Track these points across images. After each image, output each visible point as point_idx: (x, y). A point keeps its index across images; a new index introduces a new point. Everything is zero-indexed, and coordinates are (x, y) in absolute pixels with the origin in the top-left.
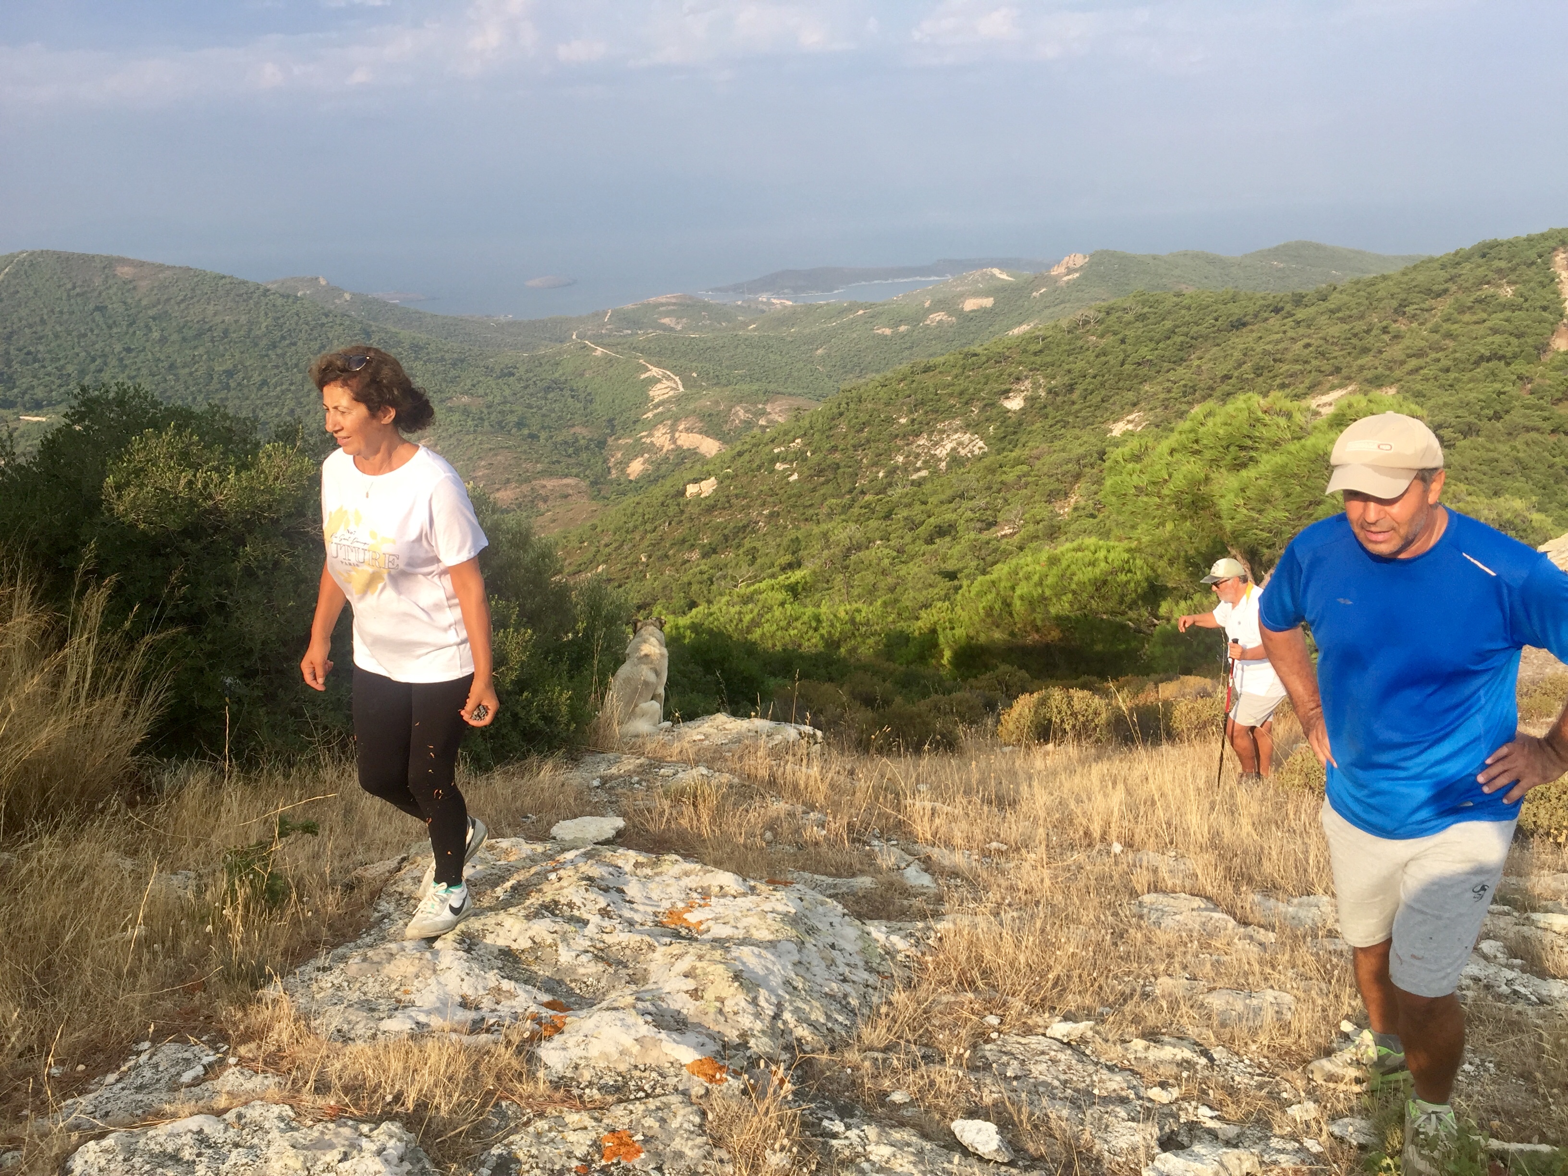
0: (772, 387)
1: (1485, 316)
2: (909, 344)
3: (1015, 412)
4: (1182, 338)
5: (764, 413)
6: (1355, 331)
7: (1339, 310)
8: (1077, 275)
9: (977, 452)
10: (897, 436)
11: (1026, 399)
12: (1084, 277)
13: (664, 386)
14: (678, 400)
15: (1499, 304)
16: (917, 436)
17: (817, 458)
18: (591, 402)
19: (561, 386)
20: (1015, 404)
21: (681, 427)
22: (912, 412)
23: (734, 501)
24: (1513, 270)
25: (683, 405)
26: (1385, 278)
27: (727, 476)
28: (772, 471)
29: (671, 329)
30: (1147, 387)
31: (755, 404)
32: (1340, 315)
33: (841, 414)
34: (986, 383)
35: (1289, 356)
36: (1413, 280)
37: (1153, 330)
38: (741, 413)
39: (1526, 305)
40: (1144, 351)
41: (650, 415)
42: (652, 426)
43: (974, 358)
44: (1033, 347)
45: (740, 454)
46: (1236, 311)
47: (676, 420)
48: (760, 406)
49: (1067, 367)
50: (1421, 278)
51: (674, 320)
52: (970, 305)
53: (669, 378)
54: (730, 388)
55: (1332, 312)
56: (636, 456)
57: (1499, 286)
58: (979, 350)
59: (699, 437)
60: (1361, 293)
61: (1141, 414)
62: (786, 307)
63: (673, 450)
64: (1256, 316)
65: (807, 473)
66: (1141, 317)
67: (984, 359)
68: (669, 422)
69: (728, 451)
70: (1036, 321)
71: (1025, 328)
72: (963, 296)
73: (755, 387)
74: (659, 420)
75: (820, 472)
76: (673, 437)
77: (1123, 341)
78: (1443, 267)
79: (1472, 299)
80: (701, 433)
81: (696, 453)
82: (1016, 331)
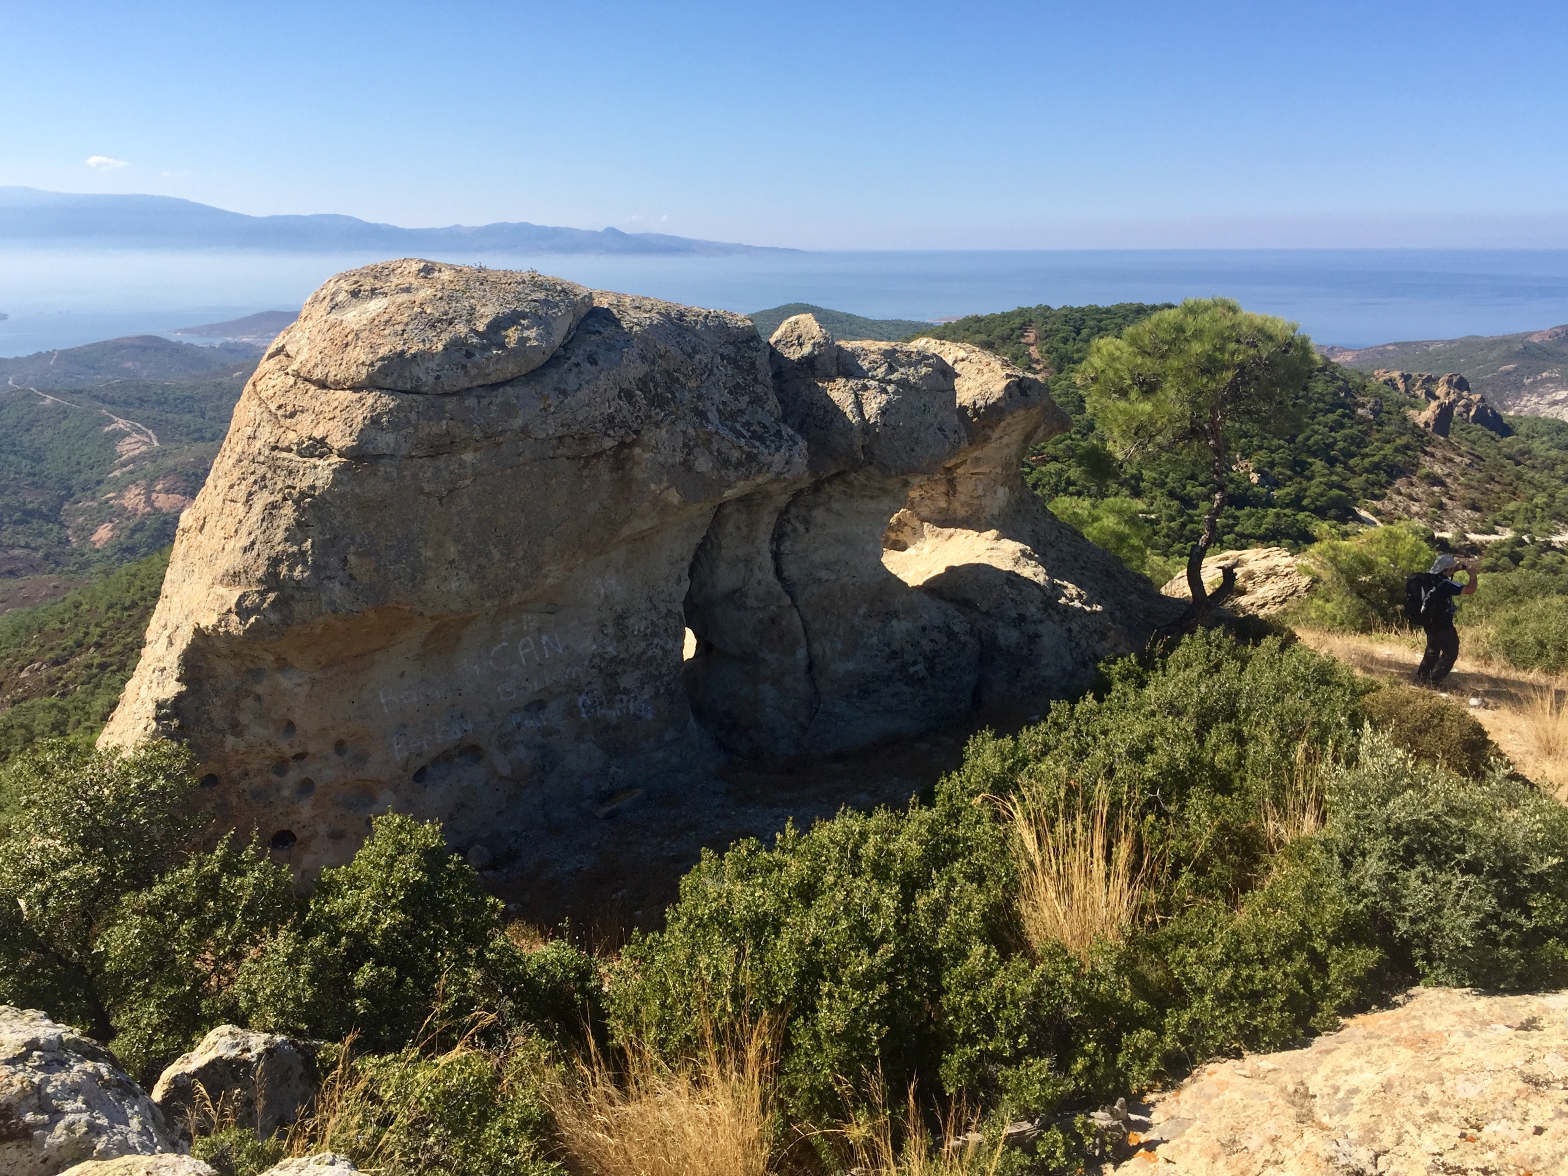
13: (133, 440)
14: (153, 456)
18: (40, 459)
21: (158, 488)
25: (159, 462)
29: (136, 375)
41: (117, 473)
42: (122, 488)
47: (153, 480)
51: (139, 364)
53: (138, 431)
56: (104, 522)
63: (149, 514)
68: (143, 482)
74: (130, 479)
76: (149, 499)
80: (185, 494)
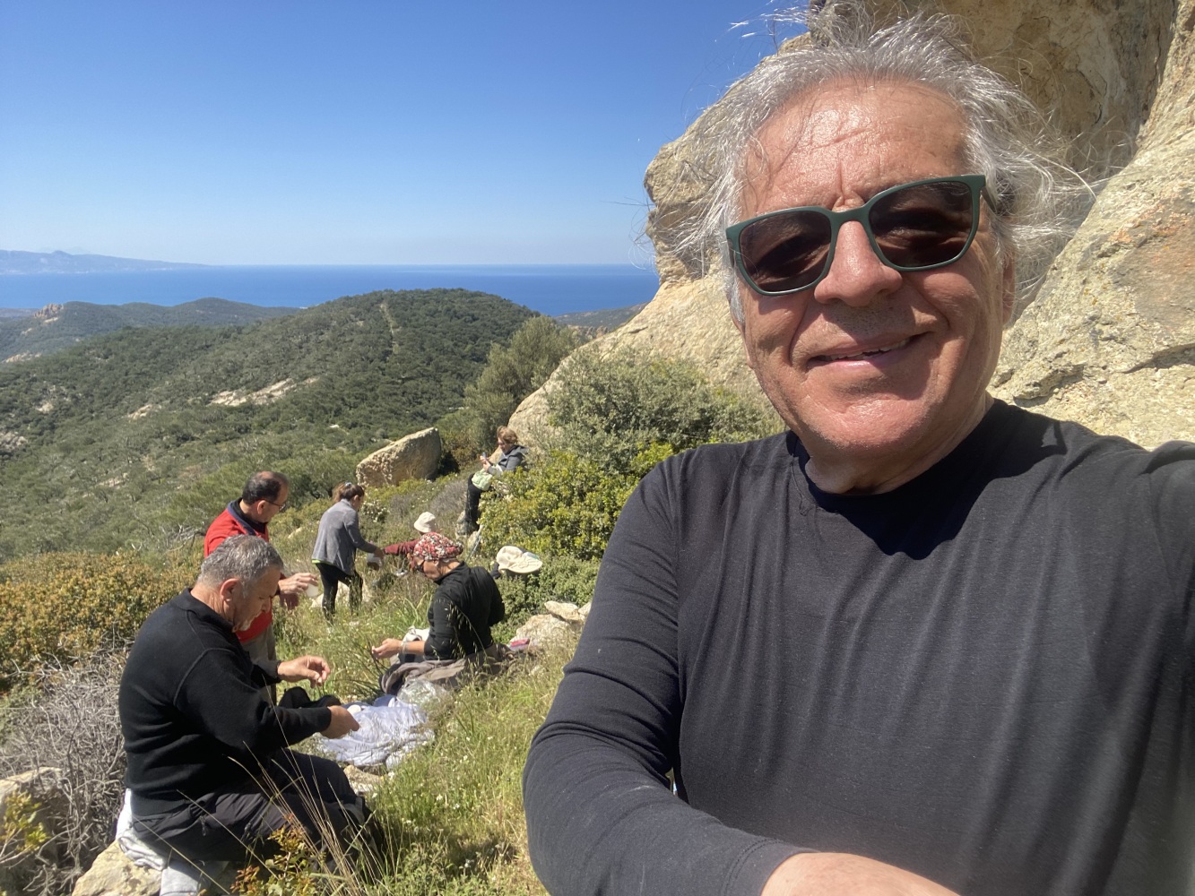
3: (47, 414)
9: (19, 444)
11: (54, 404)
12: (63, 322)
20: (46, 407)
24: (360, 313)
39: (372, 331)
49: (83, 379)
57: (356, 321)
61: (151, 405)
64: (214, 340)
70: (28, 352)
71: (19, 357)
77: (123, 360)
82: (11, 359)
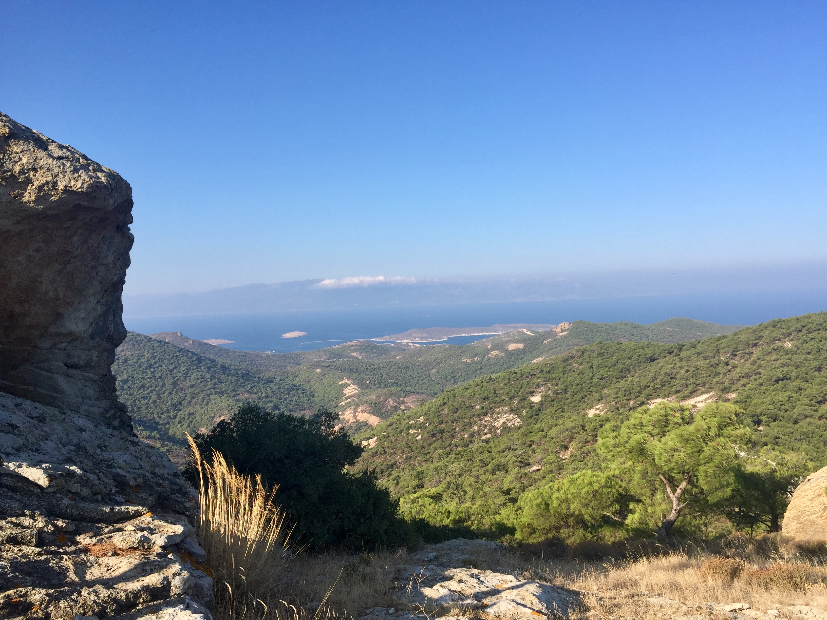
0: (408, 388)
1: (778, 357)
2: (479, 367)
3: (536, 403)
4: (622, 366)
5: (404, 403)
6: (712, 363)
7: (702, 353)
8: (566, 333)
9: (516, 424)
10: (474, 416)
11: (542, 397)
12: (570, 334)
13: (351, 388)
14: (358, 396)
15: (784, 351)
16: (485, 416)
17: (431, 427)
18: (313, 396)
19: (298, 388)
20: (536, 399)
21: (359, 410)
22: (482, 403)
23: (387, 450)
24: (790, 334)
25: (361, 398)
26: (724, 337)
27: (384, 436)
28: (408, 434)
29: (357, 358)
30: (606, 391)
31: (399, 398)
32: (703, 355)
33: (445, 404)
34: (521, 388)
35: (678, 376)
36: (739, 338)
37: (607, 361)
38: (391, 402)
39: (798, 352)
40: (602, 372)
41: (343, 403)
42: (344, 408)
43: (514, 375)
44: (545, 370)
45: (391, 425)
46: (649, 352)
47: (358, 406)
48: (401, 399)
49: (562, 380)
50: (743, 337)
51: (358, 353)
52: (512, 347)
53: (353, 384)
54: (386, 389)
55: (699, 353)
57: (785, 342)
58: (517, 371)
59: (369, 415)
60: (713, 344)
61: (603, 405)
62: (416, 347)
63: (354, 422)
64: (659, 355)
65: (426, 435)
66: (601, 355)
67: (520, 375)
68: (353, 407)
69: (385, 423)
70: (546, 356)
71: (540, 359)
72: (508, 342)
73: (399, 389)
74: (348, 405)
75: (433, 435)
76: (355, 415)
77: (591, 367)
78: (754, 331)
79: (771, 348)
80: (370, 413)
81: (367, 424)
82: (535, 361)
